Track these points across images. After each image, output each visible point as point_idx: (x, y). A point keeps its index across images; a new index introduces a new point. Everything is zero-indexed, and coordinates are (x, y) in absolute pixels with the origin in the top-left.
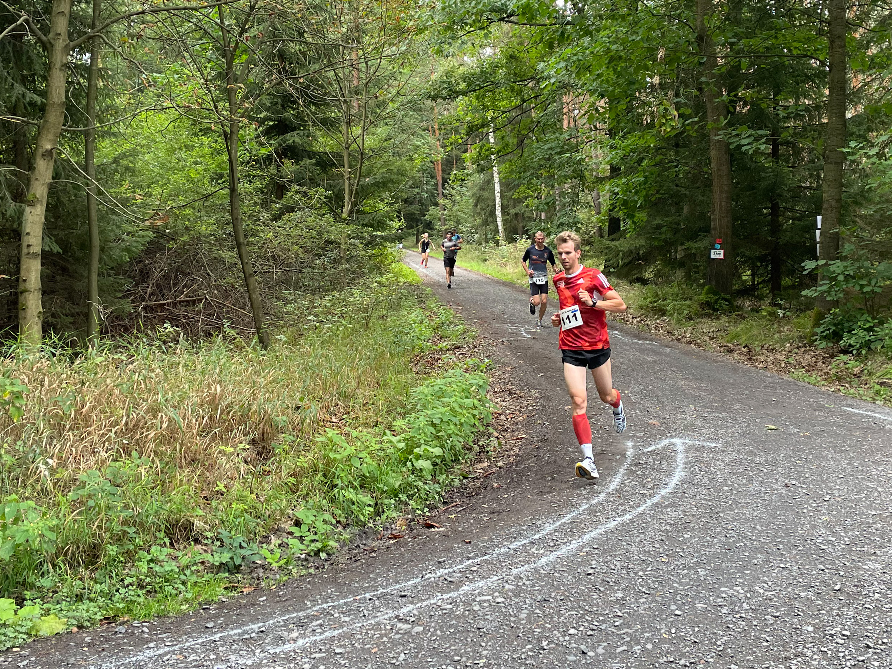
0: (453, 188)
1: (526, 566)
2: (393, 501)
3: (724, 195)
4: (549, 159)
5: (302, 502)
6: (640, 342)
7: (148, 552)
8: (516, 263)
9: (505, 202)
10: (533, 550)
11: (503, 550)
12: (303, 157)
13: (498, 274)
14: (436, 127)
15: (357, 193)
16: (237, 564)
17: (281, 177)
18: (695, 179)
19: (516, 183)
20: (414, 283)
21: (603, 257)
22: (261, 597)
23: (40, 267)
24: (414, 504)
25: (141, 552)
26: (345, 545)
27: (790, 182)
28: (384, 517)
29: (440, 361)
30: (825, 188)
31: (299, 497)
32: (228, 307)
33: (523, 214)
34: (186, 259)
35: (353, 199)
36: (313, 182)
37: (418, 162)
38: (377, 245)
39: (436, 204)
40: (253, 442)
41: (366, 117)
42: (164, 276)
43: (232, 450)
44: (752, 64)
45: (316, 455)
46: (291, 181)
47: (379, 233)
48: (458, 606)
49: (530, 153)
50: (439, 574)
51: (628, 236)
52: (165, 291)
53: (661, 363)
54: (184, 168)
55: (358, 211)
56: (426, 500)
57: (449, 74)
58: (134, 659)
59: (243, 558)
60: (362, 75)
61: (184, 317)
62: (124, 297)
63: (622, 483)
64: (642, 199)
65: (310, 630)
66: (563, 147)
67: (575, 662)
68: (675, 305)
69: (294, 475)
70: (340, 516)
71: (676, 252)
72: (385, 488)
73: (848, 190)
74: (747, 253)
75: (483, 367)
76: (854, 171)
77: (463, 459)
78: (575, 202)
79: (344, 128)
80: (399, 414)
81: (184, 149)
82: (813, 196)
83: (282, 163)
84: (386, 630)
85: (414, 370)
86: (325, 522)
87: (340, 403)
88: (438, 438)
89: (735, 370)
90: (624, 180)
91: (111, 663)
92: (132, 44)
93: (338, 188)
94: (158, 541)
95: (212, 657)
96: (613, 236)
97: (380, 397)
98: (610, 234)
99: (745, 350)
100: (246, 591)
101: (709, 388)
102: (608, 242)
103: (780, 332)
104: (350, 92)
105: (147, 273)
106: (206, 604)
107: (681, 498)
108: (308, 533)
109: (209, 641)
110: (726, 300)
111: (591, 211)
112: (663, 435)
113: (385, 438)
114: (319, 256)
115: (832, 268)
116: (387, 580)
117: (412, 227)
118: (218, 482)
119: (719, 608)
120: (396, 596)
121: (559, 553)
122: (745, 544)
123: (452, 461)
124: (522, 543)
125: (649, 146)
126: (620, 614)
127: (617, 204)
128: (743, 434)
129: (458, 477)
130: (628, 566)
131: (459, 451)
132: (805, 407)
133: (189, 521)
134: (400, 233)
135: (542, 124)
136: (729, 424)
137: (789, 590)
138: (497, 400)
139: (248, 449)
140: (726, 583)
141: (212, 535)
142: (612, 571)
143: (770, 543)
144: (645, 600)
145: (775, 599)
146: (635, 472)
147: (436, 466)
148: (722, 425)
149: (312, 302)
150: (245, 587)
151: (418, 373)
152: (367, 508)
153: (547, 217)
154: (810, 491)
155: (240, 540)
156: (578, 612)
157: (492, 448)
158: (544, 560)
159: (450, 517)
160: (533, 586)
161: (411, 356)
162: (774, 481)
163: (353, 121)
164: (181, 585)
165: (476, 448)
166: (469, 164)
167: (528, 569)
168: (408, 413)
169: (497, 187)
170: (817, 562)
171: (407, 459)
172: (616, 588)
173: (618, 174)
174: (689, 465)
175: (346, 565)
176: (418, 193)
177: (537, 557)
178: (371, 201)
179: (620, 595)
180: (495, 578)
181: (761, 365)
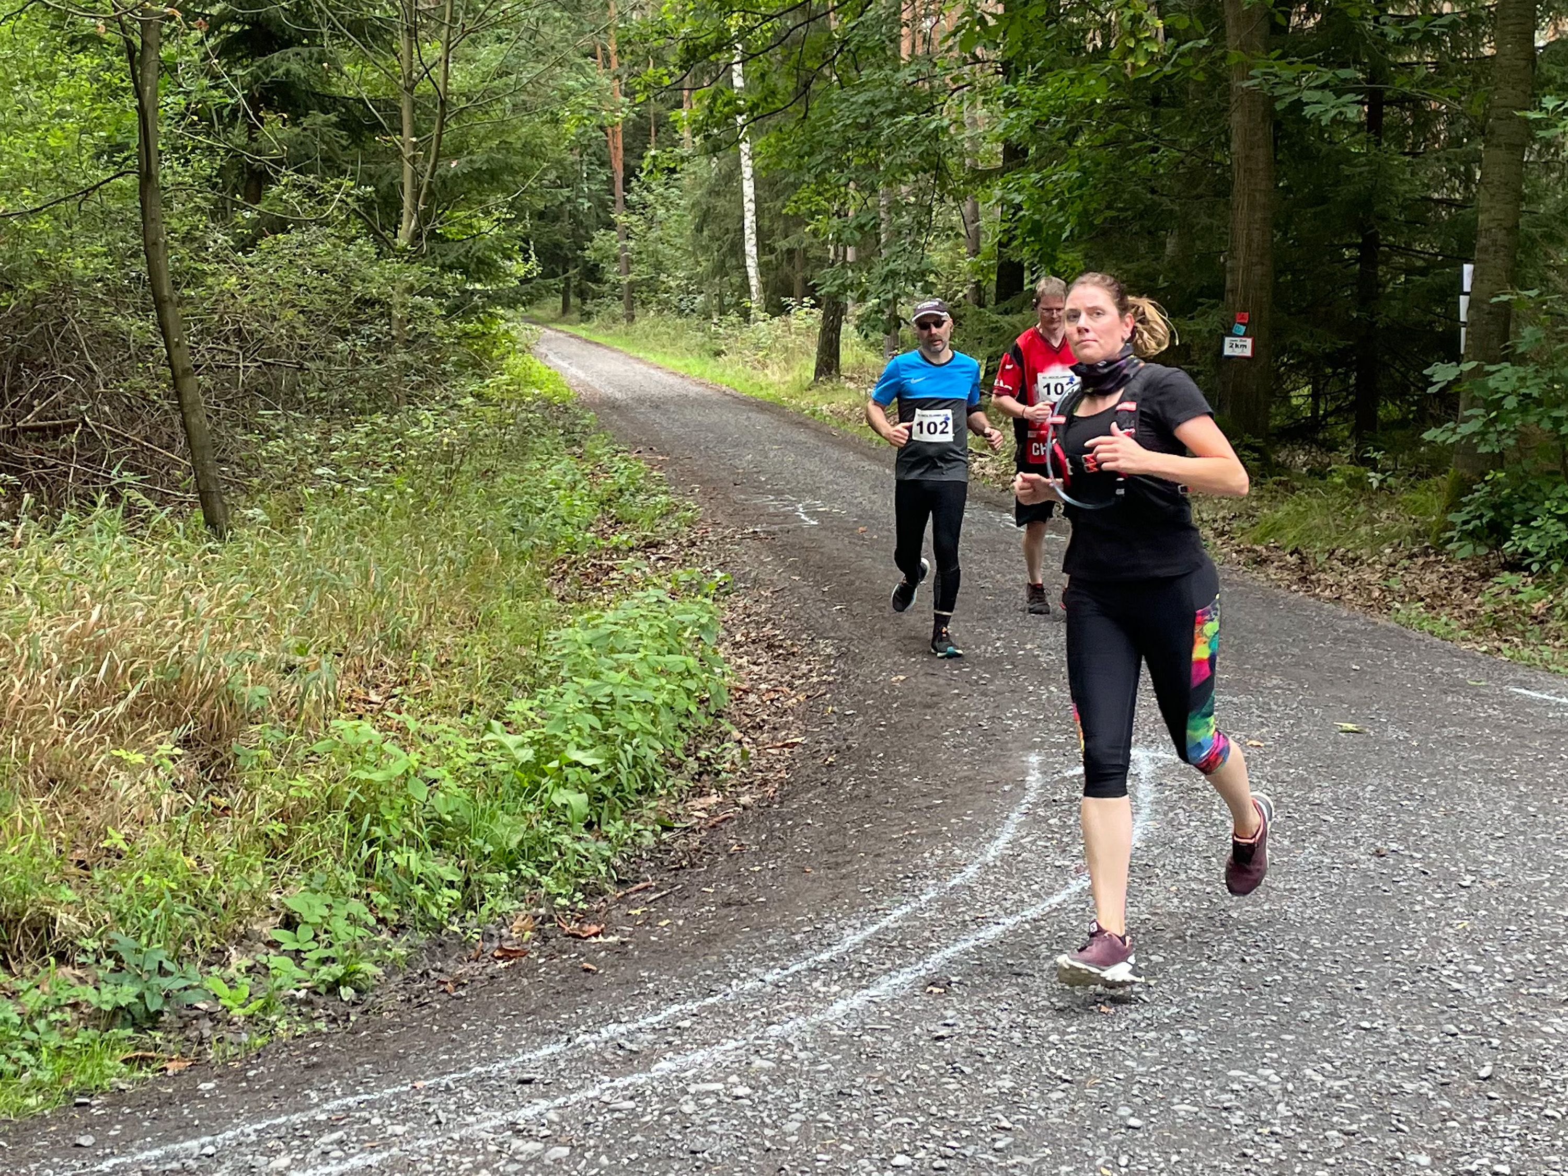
0: (649, 190)
1: (801, 1020)
2: (504, 877)
3: (1258, 216)
4: (867, 126)
5: (302, 877)
8: (786, 361)
11: (747, 986)
12: (308, 108)
13: (747, 385)
14: (612, 48)
15: (430, 192)
16: (152, 1009)
17: (258, 153)
18: (1193, 178)
19: (791, 179)
20: (556, 399)
22: (207, 1080)
24: (551, 883)
26: (395, 970)
27: (1406, 187)
28: (485, 911)
29: (613, 574)
30: (1483, 200)
31: (294, 865)
32: (133, 443)
33: (805, 250)
34: (40, 332)
35: (421, 207)
36: (332, 166)
37: (570, 128)
38: (474, 310)
39: (610, 225)
40: (190, 742)
41: (454, 20)
43: (143, 758)
46: (280, 163)
47: (478, 286)
48: (649, 1104)
49: (825, 112)
50: (605, 1035)
55: (432, 235)
56: (578, 875)
59: (167, 996)
61: (37, 465)
63: (1015, 844)
64: (1073, 220)
65: (317, 1152)
66: (898, 99)
69: (283, 816)
70: (385, 907)
72: (488, 848)
73: (1532, 207)
74: (1305, 346)
75: (710, 587)
76: (1548, 167)
77: (663, 787)
78: (923, 227)
79: (402, 43)
80: (521, 686)
82: (1453, 220)
83: (261, 120)
84: (486, 1153)
85: (556, 591)
86: (352, 920)
87: (389, 661)
88: (605, 739)
89: (1270, 602)
90: (1035, 177)
93: (386, 181)
96: (1007, 304)
97: (478, 649)
98: (1001, 296)
99: (1293, 559)
100: (172, 1068)
102: (995, 317)
103: (1372, 521)
106: (82, 1095)
108: (315, 944)
110: (1256, 447)
111: (958, 246)
113: (488, 737)
114: (344, 334)
115: (1492, 383)
116: (490, 1046)
117: (554, 275)
118: (109, 829)
119: (1224, 1114)
120: (510, 1082)
121: (872, 992)
122: (1285, 978)
123: (639, 792)
124: (793, 970)
125: (1093, 102)
126: (1005, 1124)
127: (1018, 232)
128: (1285, 741)
129: (650, 828)
130: (1025, 1022)
131: (653, 769)
132: (1423, 685)
133: (46, 915)
134: (527, 287)
135: (852, 46)
136: (1256, 720)
137: (1380, 1077)
138: (739, 661)
139: (180, 757)
140: (1240, 1060)
141: (96, 945)
142: (990, 1032)
143: (1341, 975)
144: (1062, 1095)
145: (1349, 1097)
146: (1046, 819)
147: (600, 801)
148: (1239, 720)
149: (326, 435)
150: (171, 1060)
151: (563, 599)
152: (445, 890)
153: (859, 259)
154: (1431, 864)
155: (162, 955)
156: (914, 1118)
157: (728, 765)
158: (839, 1007)
159: (633, 912)
160: (815, 1062)
161: (548, 561)
162: (1351, 843)
163: (423, 26)
164: (25, 1054)
165: (693, 765)
166: (686, 135)
167: (805, 1026)
168: (540, 686)
169: (748, 189)
170: (1441, 1018)
171: (537, 786)
172: (999, 1068)
173: (1024, 164)
174: (1164, 808)
175: (398, 1013)
176: (569, 199)
177: (825, 999)
178: (462, 214)
179: (1006, 1083)
180: (731, 1045)
181: (1328, 593)
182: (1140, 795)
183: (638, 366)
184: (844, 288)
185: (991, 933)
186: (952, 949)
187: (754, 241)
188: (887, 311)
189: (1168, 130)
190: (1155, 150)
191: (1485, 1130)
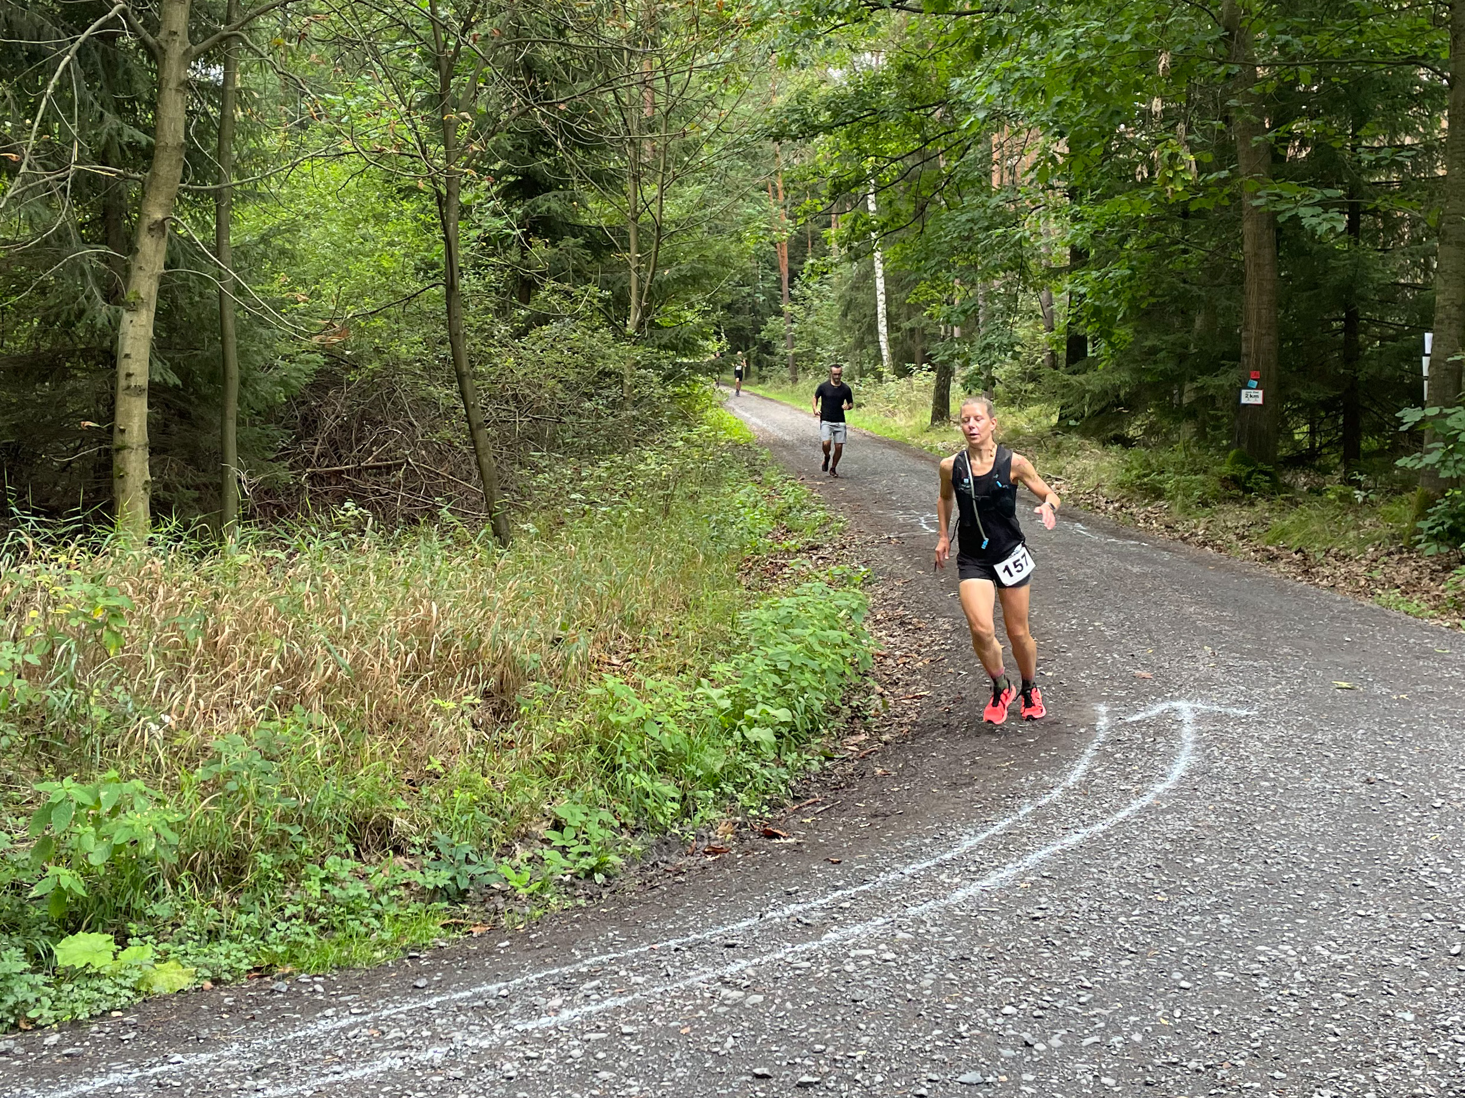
0: (808, 287)
1: (931, 903)
2: (711, 794)
3: (1265, 298)
4: (968, 238)
5: (566, 793)
6: (1120, 542)
7: (322, 865)
8: (910, 411)
9: (894, 310)
10: (943, 877)
11: (891, 877)
12: (563, 234)
13: (881, 429)
14: (780, 185)
15: (650, 293)
16: (462, 888)
17: (528, 267)
18: (1214, 272)
19: (913, 277)
20: (742, 441)
21: (1059, 402)
22: (501, 941)
23: (146, 410)
24: (745, 799)
25: (310, 865)
26: (634, 861)
27: (1379, 275)
28: (697, 819)
29: (785, 570)
30: (1439, 285)
31: (560, 783)
32: (443, 477)
33: (924, 329)
34: (377, 398)
35: (644, 303)
36: (581, 276)
37: (750, 245)
38: (683, 378)
40: (487, 694)
41: (667, 169)
42: (341, 427)
43: (452, 705)
44: (1315, 79)
45: (587, 717)
46: (544, 274)
47: (685, 360)
48: (821, 964)
49: (936, 227)
50: (787, 912)
51: (1100, 367)
52: (342, 451)
53: (1155, 578)
54: (372, 252)
55: (652, 322)
56: (765, 792)
57: (802, 97)
58: (303, 1033)
59: (472, 879)
60: (659, 99)
61: (374, 492)
62: (277, 459)
63: (1090, 772)
64: (1125, 305)
65: (581, 995)
66: (992, 217)
67: (1014, 1058)
68: (1178, 482)
69: (552, 748)
70: (626, 815)
71: (1181, 395)
72: (699, 773)
74: (1304, 395)
75: (857, 578)
77: (825, 728)
78: (1010, 310)
79: (629, 186)
80: (721, 653)
81: (372, 221)
82: (1416, 299)
83: (530, 244)
84: (703, 998)
85: (744, 583)
86: (602, 824)
87: (625, 634)
88: (783, 693)
89: (1281, 590)
90: (1095, 274)
91: (266, 1038)
92: (290, 48)
93: (619, 284)
94: (337, 849)
95: (425, 1033)
96: (1075, 367)
97: (689, 625)
98: (1070, 361)
99: (1297, 557)
100: (476, 932)
101: (1237, 619)
102: (1065, 377)
103: (1357, 527)
104: (640, 127)
105: (315, 422)
106: (413, 950)
107: (1189, 798)
108: (575, 842)
109: (420, 1008)
110: (1266, 473)
111: (1037, 324)
112: (1158, 696)
113: (699, 690)
114: (590, 397)
115: (1449, 423)
116: (704, 919)
118: (430, 757)
119: (1254, 979)
120: (719, 946)
121: (985, 883)
122: (1298, 876)
123: (808, 731)
124: (925, 865)
125: (1138, 217)
126: (1087, 984)
127: (1084, 315)
128: (1294, 696)
129: (817, 758)
130: (1100, 907)
131: (819, 715)
132: (1400, 652)
133: (385, 818)
135: (957, 179)
136: (1271, 679)
137: (1373, 952)
138: (880, 634)
139: (479, 705)
140: (1266, 938)
141: (422, 841)
142: (1074, 914)
143: (1341, 874)
144: (1129, 962)
145: (1350, 967)
146: (1112, 754)
147: (781, 738)
148: (1259, 679)
149: (578, 471)
150: (476, 925)
151: (749, 588)
152: (668, 803)
153: (963, 335)
154: (1409, 790)
155: (467, 850)
156: (1018, 978)
157: (873, 712)
158: (960, 894)
159: (805, 820)
160: (943, 935)
161: (739, 561)
162: (1347, 773)
163: (645, 174)
164: (373, 920)
165: (847, 711)
166: (835, 246)
167: (935, 909)
168: (735, 652)
169: (880, 284)
170: (1420, 908)
171: (734, 726)
172: (1081, 941)
173: (1085, 264)
174: (1203, 745)
175: (637, 893)
176: (749, 295)
177: (949, 888)
178: (673, 308)
179: (1087, 953)
180: (880, 921)
181: (1325, 582)
182: (1184, 736)
184: (953, 357)
185: (1072, 840)
186: (1044, 851)
187: (884, 323)
188: (985, 373)
189: (1197, 236)
190: (1185, 252)
191: (1456, 995)
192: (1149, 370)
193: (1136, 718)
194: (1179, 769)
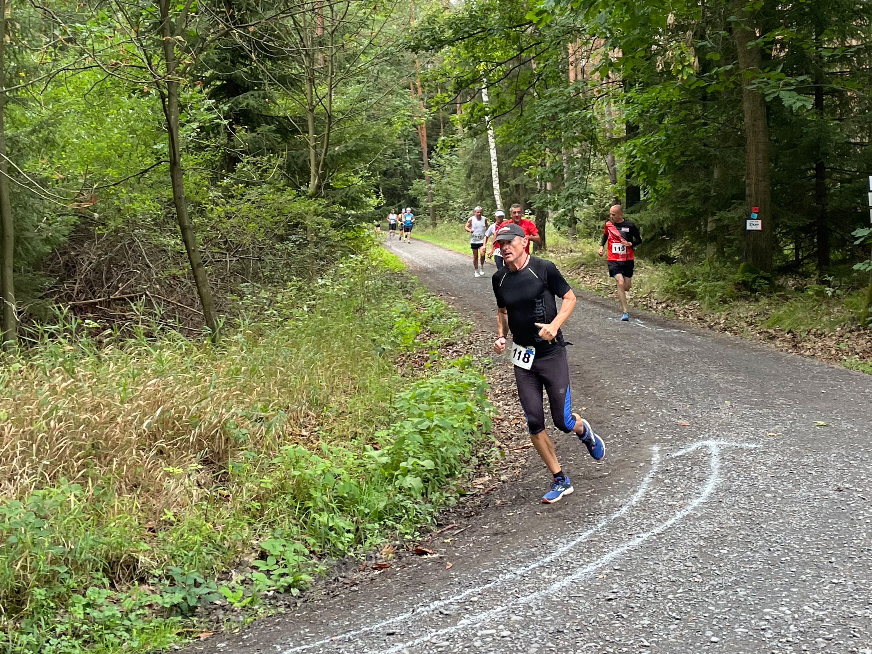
0: (441, 157)
1: (535, 594)
2: (377, 525)
3: (760, 155)
4: (554, 117)
5: (269, 531)
6: (666, 331)
7: (84, 595)
9: (504, 172)
10: (544, 574)
11: (507, 577)
12: (259, 123)
14: (418, 84)
15: (325, 164)
16: (192, 605)
17: (234, 147)
18: (725, 138)
19: (516, 148)
20: (397, 270)
22: (222, 642)
24: (402, 527)
25: (75, 595)
26: (320, 578)
27: (837, 137)
28: (367, 544)
31: (265, 524)
32: (173, 304)
33: (525, 185)
34: (121, 248)
35: (320, 172)
37: (398, 127)
39: (422, 177)
40: (207, 461)
41: (334, 73)
42: (94, 270)
43: (182, 471)
45: (284, 475)
46: (244, 152)
47: (353, 212)
48: (457, 642)
49: (531, 111)
50: (432, 607)
51: (649, 207)
52: (96, 288)
53: (690, 355)
55: (327, 186)
56: (416, 523)
57: (431, 19)
59: (199, 598)
60: (327, 23)
61: (121, 317)
62: (46, 296)
63: (647, 494)
64: (664, 162)
66: (569, 103)
68: (706, 287)
69: (258, 498)
70: (314, 544)
71: (706, 225)
72: (367, 511)
74: (789, 223)
77: (460, 473)
78: (586, 170)
79: (307, 87)
80: (382, 423)
82: (864, 153)
83: (234, 130)
85: (399, 371)
86: (297, 552)
87: (311, 413)
88: (428, 449)
89: (778, 359)
90: (642, 140)
93: (302, 159)
94: (96, 582)
96: (632, 208)
97: (359, 405)
98: (629, 204)
99: (789, 336)
100: (203, 636)
101: (747, 381)
103: (829, 314)
104: (313, 43)
105: (74, 267)
107: (716, 508)
108: (277, 566)
110: (765, 278)
111: (605, 179)
112: (694, 437)
113: (365, 452)
116: (371, 615)
117: (393, 204)
118: (165, 510)
119: (762, 633)
120: (383, 635)
121: (574, 577)
122: (792, 558)
123: (447, 476)
124: (531, 567)
125: (671, 101)
126: (646, 644)
127: (635, 169)
128: (788, 433)
129: (454, 495)
130: (655, 588)
131: (455, 464)
132: (859, 399)
133: (132, 557)
134: (379, 211)
135: (544, 77)
136: (772, 422)
137: (843, 608)
138: (498, 404)
139: (201, 470)
140: (770, 603)
141: (160, 572)
142: (637, 595)
143: (821, 555)
144: (675, 626)
145: (827, 620)
146: (663, 480)
147: (428, 482)
148: (763, 422)
149: (275, 294)
150: (202, 632)
151: (403, 376)
152: (346, 534)
153: (553, 188)
154: (866, 495)
155: (196, 575)
156: (597, 643)
157: (494, 460)
158: (556, 586)
159: (446, 541)
160: (545, 616)
161: (395, 356)
162: (824, 485)
163: (318, 78)
164: (124, 633)
165: (475, 460)
166: (459, 127)
167: (539, 598)
168: (393, 422)
169: (493, 154)
171: (392, 475)
172: (642, 614)
173: (637, 134)
174: (725, 471)
175: (323, 601)
176: (399, 164)
177: (549, 582)
178: (343, 174)
179: (646, 622)
180: (500, 609)
181: (808, 353)
182: (712, 465)
183: (439, 250)
184: (546, 204)
185: (635, 542)
186: (615, 552)
187: (497, 181)
188: (569, 215)
189: (713, 113)
190: (705, 124)
192: (682, 208)
193: (679, 453)
194: (709, 488)
